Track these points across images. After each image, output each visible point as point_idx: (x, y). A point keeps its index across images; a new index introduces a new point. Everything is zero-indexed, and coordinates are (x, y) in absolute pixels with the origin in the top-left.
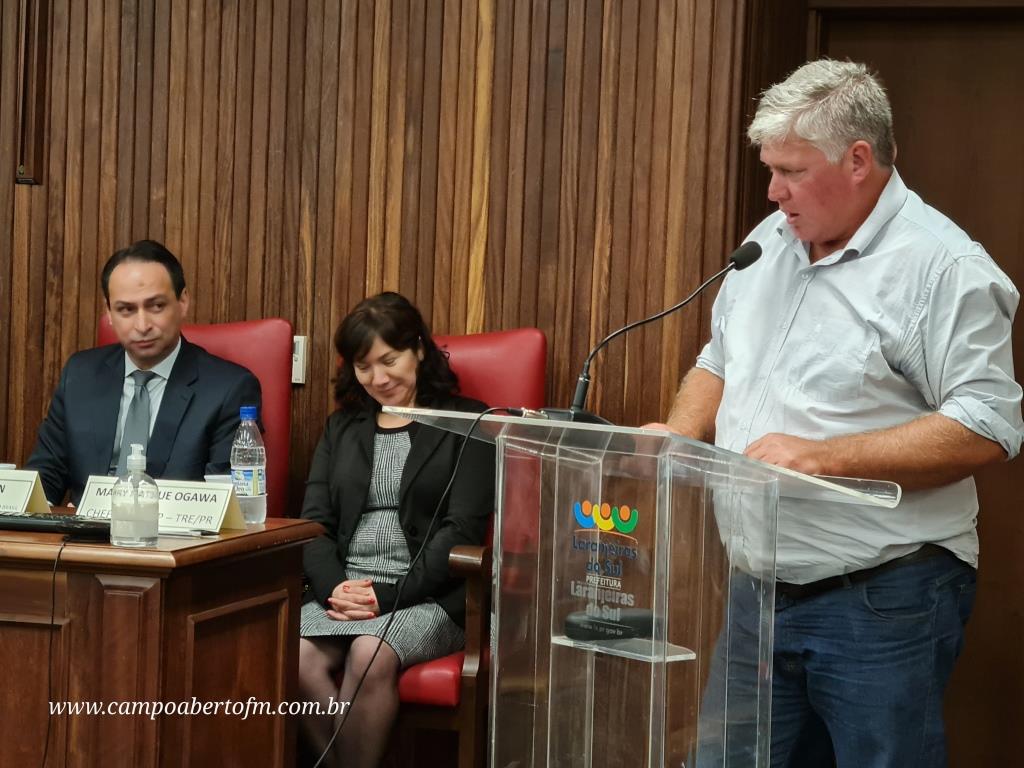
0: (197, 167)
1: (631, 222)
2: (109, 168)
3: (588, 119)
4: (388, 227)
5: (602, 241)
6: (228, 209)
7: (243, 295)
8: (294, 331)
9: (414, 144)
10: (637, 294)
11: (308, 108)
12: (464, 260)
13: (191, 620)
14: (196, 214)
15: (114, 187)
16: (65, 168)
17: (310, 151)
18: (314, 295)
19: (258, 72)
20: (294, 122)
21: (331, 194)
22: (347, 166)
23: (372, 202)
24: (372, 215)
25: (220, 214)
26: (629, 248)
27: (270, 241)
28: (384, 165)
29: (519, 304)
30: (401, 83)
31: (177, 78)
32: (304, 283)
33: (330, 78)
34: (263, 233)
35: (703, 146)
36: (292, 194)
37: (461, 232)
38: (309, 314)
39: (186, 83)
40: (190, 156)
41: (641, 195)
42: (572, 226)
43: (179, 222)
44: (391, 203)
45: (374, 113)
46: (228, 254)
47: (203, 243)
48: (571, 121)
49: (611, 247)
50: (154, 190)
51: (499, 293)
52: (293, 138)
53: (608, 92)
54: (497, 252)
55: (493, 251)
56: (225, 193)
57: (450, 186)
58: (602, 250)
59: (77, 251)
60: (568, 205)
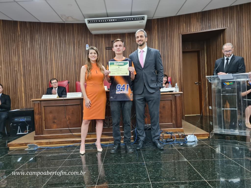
1: (173, 68)
35: (179, 61)
49: (171, 71)
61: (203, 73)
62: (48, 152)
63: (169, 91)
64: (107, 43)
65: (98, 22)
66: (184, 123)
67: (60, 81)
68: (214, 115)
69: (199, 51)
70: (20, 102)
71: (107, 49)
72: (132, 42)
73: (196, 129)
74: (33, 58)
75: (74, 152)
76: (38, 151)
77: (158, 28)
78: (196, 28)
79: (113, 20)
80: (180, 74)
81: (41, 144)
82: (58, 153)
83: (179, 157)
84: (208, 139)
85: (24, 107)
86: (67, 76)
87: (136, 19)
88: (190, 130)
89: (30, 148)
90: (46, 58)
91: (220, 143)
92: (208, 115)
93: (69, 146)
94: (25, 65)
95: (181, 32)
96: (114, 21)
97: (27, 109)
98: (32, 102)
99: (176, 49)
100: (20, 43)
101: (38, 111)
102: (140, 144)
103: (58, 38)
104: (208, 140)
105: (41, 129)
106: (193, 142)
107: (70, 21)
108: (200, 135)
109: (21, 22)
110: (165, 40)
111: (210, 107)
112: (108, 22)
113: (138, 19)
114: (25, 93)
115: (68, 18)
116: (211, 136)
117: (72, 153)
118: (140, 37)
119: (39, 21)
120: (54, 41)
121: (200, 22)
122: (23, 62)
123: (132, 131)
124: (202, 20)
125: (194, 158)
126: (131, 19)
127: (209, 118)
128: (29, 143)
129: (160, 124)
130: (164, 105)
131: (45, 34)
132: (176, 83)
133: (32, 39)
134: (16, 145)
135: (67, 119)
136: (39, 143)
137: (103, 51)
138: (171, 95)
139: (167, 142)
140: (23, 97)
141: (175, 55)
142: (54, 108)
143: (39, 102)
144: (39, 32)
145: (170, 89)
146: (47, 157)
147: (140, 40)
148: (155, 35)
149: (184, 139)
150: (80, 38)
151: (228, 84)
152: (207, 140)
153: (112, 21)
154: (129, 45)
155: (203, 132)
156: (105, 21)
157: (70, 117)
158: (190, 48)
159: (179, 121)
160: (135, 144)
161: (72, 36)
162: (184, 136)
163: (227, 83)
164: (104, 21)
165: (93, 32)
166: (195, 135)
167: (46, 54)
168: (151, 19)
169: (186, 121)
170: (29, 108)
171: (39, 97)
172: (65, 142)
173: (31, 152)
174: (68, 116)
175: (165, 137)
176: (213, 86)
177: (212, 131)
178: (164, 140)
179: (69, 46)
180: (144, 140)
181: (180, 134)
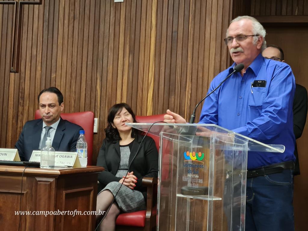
0: (66, 67)
1: (197, 83)
2: (39, 68)
3: (184, 52)
4: (123, 85)
5: (188, 89)
6: (75, 80)
7: (79, 106)
8: (94, 117)
9: (132, 60)
11: (100, 49)
12: (146, 95)
13: (64, 193)
14: (65, 82)
15: (40, 73)
16: (26, 68)
17: (100, 63)
18: (100, 106)
19: (85, 39)
20: (95, 53)
21: (106, 75)
22: (111, 67)
23: (118, 78)
24: (118, 82)
25: (72, 81)
26: (197, 91)
27: (87, 90)
28: (122, 67)
29: (163, 108)
30: (128, 42)
31: (60, 41)
32: (97, 103)
33: (106, 41)
34: (85, 87)
35: (219, 60)
36: (94, 75)
37: (145, 86)
38: (99, 112)
39: (63, 42)
40: (63, 64)
42: (179, 84)
43: (60, 84)
44: (124, 78)
45: (119, 51)
46: (74, 93)
47: (67, 90)
48: (179, 52)
49: (191, 90)
50: (52, 74)
51: (157, 105)
52: (95, 58)
53: (190, 44)
54: (157, 92)
55: (155, 92)
56: (74, 75)
57: (142, 72)
58: (188, 91)
59: (28, 93)
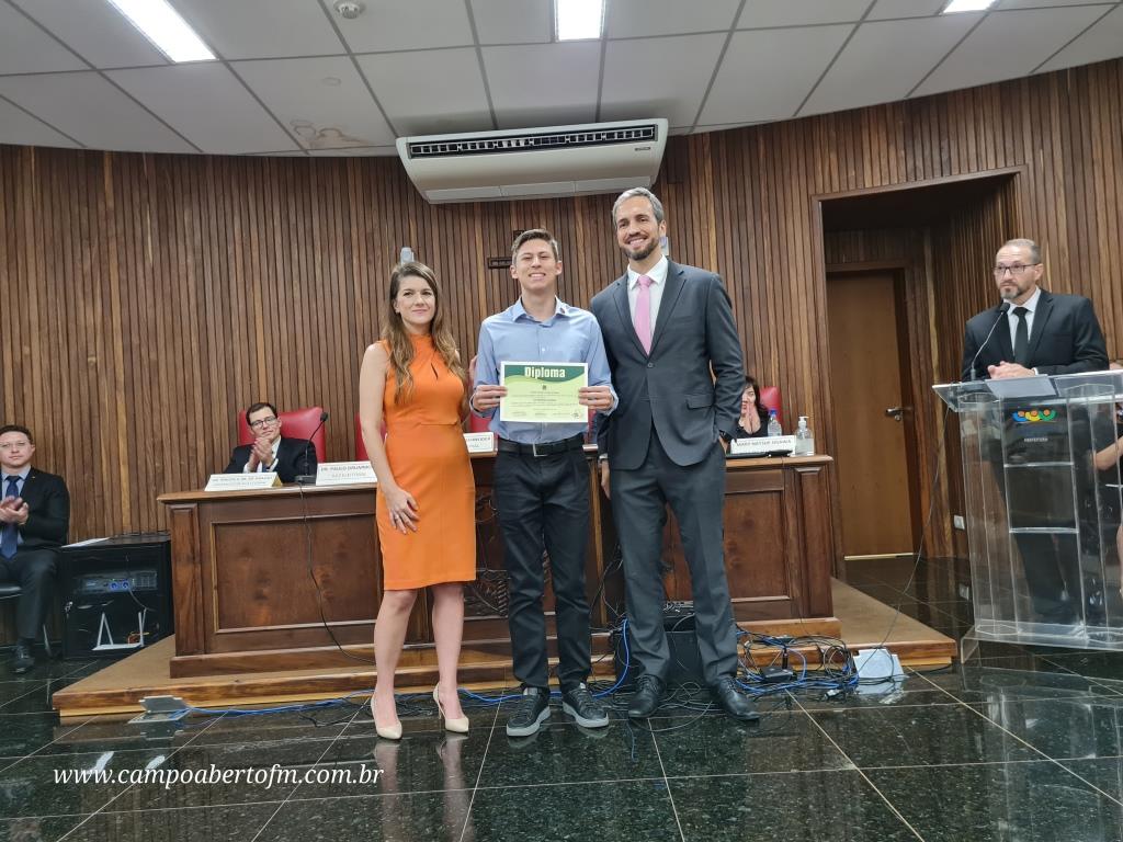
1: (786, 348)
10: (791, 373)
35: (814, 317)
41: (789, 337)
49: (778, 356)
58: (774, 358)
60: (758, 344)
61: (923, 367)
62: (230, 730)
63: (769, 453)
64: (494, 240)
65: (453, 150)
66: (842, 592)
67: (288, 407)
68: (973, 556)
69: (903, 269)
70: (108, 506)
71: (491, 268)
72: (602, 234)
73: (898, 620)
74: (168, 309)
75: (350, 731)
76: (188, 727)
77: (716, 173)
78: (885, 170)
79: (518, 144)
80: (820, 372)
81: (202, 695)
82: (279, 735)
83: (820, 751)
84: (950, 669)
85: (128, 529)
86: (318, 388)
87: (620, 135)
88: (869, 626)
89: (152, 714)
90: (227, 310)
91: (1008, 684)
92: (950, 554)
93: (327, 706)
94: (135, 341)
95: (820, 191)
96: (522, 144)
97: (140, 535)
98: (161, 506)
99: (800, 265)
100: (113, 245)
101: (189, 549)
102: (645, 694)
103: (277, 223)
104: (954, 672)
105: (200, 628)
106: (882, 682)
107: (332, 148)
108: (914, 648)
109: (119, 154)
110: (750, 223)
111: (956, 517)
112: (497, 151)
113: (629, 134)
114: (133, 467)
115: (323, 135)
116: (965, 657)
117: (339, 737)
118: (633, 222)
119: (197, 152)
120: (263, 236)
121: (901, 145)
122: (127, 331)
123: (609, 634)
124: (910, 135)
125: (890, 755)
126: (598, 136)
127: (957, 569)
128: (150, 693)
129: (733, 600)
130: (748, 513)
131: (221, 205)
132: (802, 418)
133: (165, 228)
134: (89, 699)
135: (319, 581)
136: (193, 690)
137: (474, 276)
138: (780, 471)
139: (765, 682)
140: (125, 485)
141: (794, 290)
142: (263, 532)
143: (193, 506)
144: (195, 196)
145: (775, 441)
146: (229, 755)
147: (637, 234)
148: (703, 203)
149: (843, 667)
150: (375, 221)
151: (1033, 417)
152: (949, 673)
153: (514, 145)
154: (589, 251)
155: (931, 637)
156: (482, 145)
157: (330, 574)
158: (862, 259)
159: (817, 588)
160: (619, 691)
161: (338, 210)
162: (845, 656)
163: (1028, 413)
164: (478, 148)
165: (434, 196)
166: (891, 649)
167: (225, 294)
168: (687, 136)
169: (851, 585)
170: (149, 534)
171: (194, 481)
172: (307, 687)
173: (156, 735)
174: (322, 569)
175: (757, 662)
176: (968, 429)
177: (969, 632)
178: (752, 673)
179: (326, 255)
180: (661, 677)
181: (825, 648)
